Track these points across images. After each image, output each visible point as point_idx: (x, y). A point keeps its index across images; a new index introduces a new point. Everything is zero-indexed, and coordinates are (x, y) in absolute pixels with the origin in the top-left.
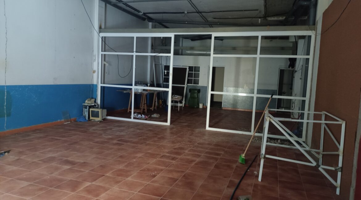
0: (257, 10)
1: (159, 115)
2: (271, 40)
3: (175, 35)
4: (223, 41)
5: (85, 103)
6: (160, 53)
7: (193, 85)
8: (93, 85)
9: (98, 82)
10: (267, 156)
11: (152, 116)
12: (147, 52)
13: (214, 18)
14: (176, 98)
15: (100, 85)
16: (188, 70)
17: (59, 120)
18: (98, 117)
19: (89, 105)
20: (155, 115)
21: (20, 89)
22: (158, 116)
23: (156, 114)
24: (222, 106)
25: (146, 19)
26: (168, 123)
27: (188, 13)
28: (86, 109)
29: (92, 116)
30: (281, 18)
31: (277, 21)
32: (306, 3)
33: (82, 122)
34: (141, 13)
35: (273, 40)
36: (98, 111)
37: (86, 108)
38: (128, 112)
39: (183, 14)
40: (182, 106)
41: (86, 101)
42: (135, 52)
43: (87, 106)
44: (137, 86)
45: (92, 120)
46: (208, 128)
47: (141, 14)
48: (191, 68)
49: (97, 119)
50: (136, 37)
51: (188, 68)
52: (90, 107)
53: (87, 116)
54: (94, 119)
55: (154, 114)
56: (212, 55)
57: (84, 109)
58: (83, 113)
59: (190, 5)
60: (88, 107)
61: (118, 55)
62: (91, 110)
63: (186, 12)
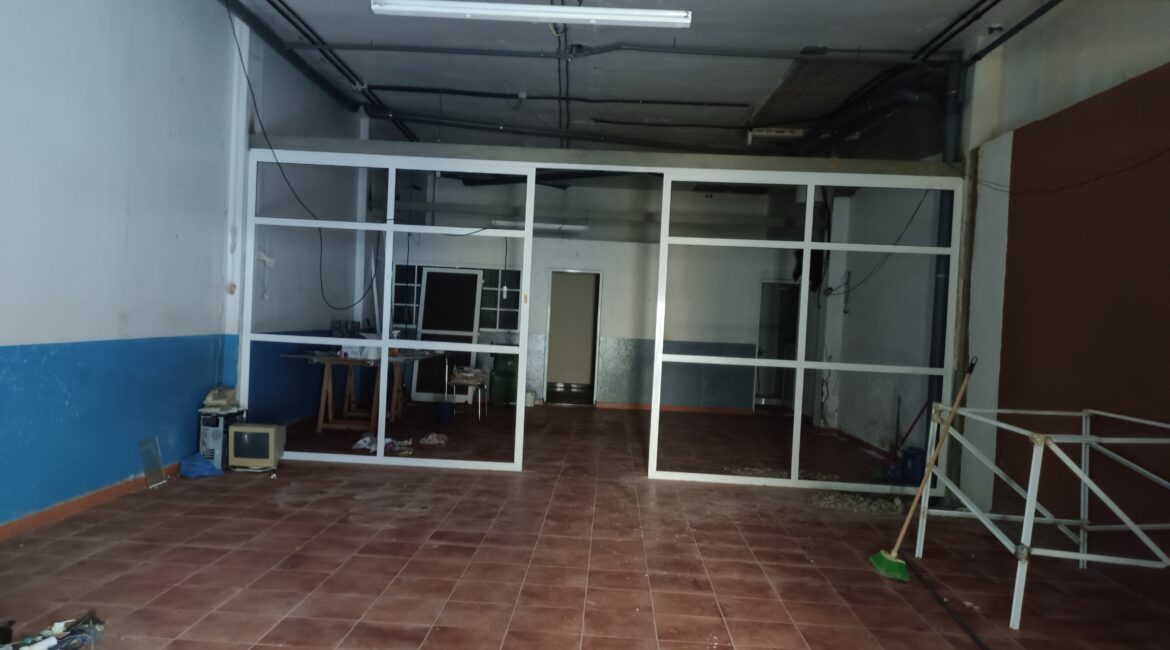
0: (746, 105)
1: (445, 437)
2: (709, 194)
3: (538, 170)
4: (569, 189)
5: (203, 406)
6: (485, 228)
7: (497, 330)
8: (223, 337)
9: (240, 328)
10: (1037, 552)
11: (424, 441)
12: (353, 219)
13: (596, 120)
14: (469, 375)
15: (247, 339)
16: (480, 282)
17: (131, 477)
18: (265, 455)
19: (224, 413)
20: (432, 439)
21: (25, 361)
22: (442, 442)
23: (435, 435)
24: (595, 399)
25: (362, 108)
26: (517, 465)
27: (529, 98)
28: (211, 430)
29: (238, 454)
30: (787, 133)
31: (769, 140)
32: (917, 97)
33: (204, 477)
34: (362, 84)
35: (714, 194)
36: (267, 435)
37: (216, 424)
38: (319, 430)
39: (513, 102)
40: (466, 402)
41: (209, 400)
42: (390, 223)
43: (218, 415)
44: (364, 338)
45: (235, 467)
46: (653, 473)
47: (359, 87)
48: (491, 276)
49: (255, 464)
50: (397, 170)
51: (480, 275)
52: (231, 419)
53: (218, 453)
54: (246, 465)
55: (428, 435)
56: (666, 239)
57: (203, 428)
58: (201, 443)
59: (556, 75)
60: (221, 420)
61: (319, 229)
62: (233, 429)
63: (523, 95)
